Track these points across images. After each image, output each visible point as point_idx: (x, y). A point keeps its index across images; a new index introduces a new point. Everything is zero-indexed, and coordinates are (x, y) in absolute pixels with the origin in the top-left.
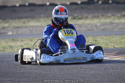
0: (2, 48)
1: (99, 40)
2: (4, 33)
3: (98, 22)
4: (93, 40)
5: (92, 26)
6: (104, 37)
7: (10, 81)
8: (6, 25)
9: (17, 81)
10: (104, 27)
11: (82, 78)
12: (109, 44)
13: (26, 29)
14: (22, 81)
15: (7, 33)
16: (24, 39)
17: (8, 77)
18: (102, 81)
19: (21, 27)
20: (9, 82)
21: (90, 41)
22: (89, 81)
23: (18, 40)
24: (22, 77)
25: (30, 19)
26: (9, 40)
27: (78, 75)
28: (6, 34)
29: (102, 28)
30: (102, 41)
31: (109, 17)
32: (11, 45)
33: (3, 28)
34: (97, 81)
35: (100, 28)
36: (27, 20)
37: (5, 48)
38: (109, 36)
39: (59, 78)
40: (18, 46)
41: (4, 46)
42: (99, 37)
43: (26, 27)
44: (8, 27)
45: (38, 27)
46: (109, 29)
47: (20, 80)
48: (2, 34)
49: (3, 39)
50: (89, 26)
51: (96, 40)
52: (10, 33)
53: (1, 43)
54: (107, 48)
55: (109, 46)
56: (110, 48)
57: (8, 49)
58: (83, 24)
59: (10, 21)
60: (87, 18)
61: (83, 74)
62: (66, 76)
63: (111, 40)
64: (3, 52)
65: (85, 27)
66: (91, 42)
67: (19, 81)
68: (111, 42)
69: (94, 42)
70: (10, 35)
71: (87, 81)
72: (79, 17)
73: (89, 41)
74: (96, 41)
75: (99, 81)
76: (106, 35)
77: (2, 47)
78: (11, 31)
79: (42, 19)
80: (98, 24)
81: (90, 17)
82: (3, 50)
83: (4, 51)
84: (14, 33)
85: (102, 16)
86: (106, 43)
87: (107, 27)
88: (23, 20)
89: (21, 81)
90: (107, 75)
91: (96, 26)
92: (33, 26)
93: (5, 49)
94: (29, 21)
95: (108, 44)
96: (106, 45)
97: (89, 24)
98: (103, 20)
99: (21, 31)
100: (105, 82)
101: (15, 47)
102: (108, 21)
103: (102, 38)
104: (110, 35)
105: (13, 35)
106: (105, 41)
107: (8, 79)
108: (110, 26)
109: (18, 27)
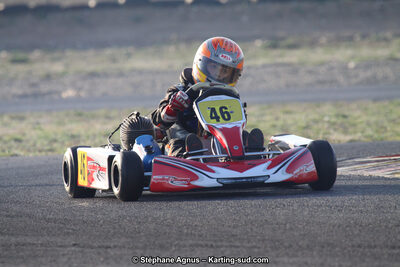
0: (46, 142)
1: (357, 113)
2: (50, 93)
3: (353, 57)
4: (337, 116)
5: (332, 68)
6: (372, 106)
7: (74, 245)
8: (58, 67)
9: (99, 247)
10: (369, 73)
11: (304, 235)
12: (389, 129)
13: (120, 81)
14: (115, 247)
15: (59, 93)
16: (114, 113)
17: (68, 233)
18: (370, 247)
19: (105, 75)
20: (73, 248)
21: (326, 119)
22: (329, 245)
23: (94, 117)
24: (115, 233)
25: (131, 49)
26: (67, 115)
27: (291, 229)
28: (56, 97)
29: (363, 75)
30: (364, 118)
31: (386, 40)
32: (75, 133)
33: (48, 77)
34: (353, 246)
35: (356, 76)
36: (124, 51)
37: (55, 141)
38: (386, 103)
39: (233, 236)
40: (95, 136)
41: (53, 136)
42: (354, 106)
43: (121, 74)
44: (63, 74)
45: (158, 72)
46: (386, 78)
47: (108, 244)
48: (44, 95)
49: (49, 111)
50: (322, 69)
51: (347, 113)
52: (69, 93)
53: (42, 126)
54: (382, 140)
55: (389, 134)
56: (390, 139)
57: (63, 143)
58: (302, 64)
59: (69, 53)
60: (313, 44)
61: (308, 223)
62: (255, 230)
63: (394, 116)
64: (50, 154)
65: (310, 72)
66: (329, 122)
67: (103, 247)
68: (393, 121)
69: (340, 120)
70: (68, 101)
71: (323, 247)
72: (290, 41)
73: (323, 116)
74: (345, 116)
75: (359, 246)
76: (376, 100)
77: (46, 138)
78: (73, 85)
79: (172, 49)
80: (352, 65)
81: (323, 40)
82: (48, 148)
83: (51, 150)
84: (83, 94)
85: (364, 37)
86: (376, 123)
87: (380, 73)
88: (108, 52)
89: (112, 245)
90: (386, 227)
91: (344, 69)
92: (141, 72)
93: (55, 145)
94: (129, 56)
95: (385, 128)
96: (377, 131)
97: (322, 64)
98: (366, 52)
99: (103, 87)
100: (381, 248)
101: (88, 137)
102: (382, 52)
103: (366, 109)
104: (390, 98)
105: (78, 99)
106: (373, 119)
107: (71, 240)
108: (388, 71)
109: (93, 75)
